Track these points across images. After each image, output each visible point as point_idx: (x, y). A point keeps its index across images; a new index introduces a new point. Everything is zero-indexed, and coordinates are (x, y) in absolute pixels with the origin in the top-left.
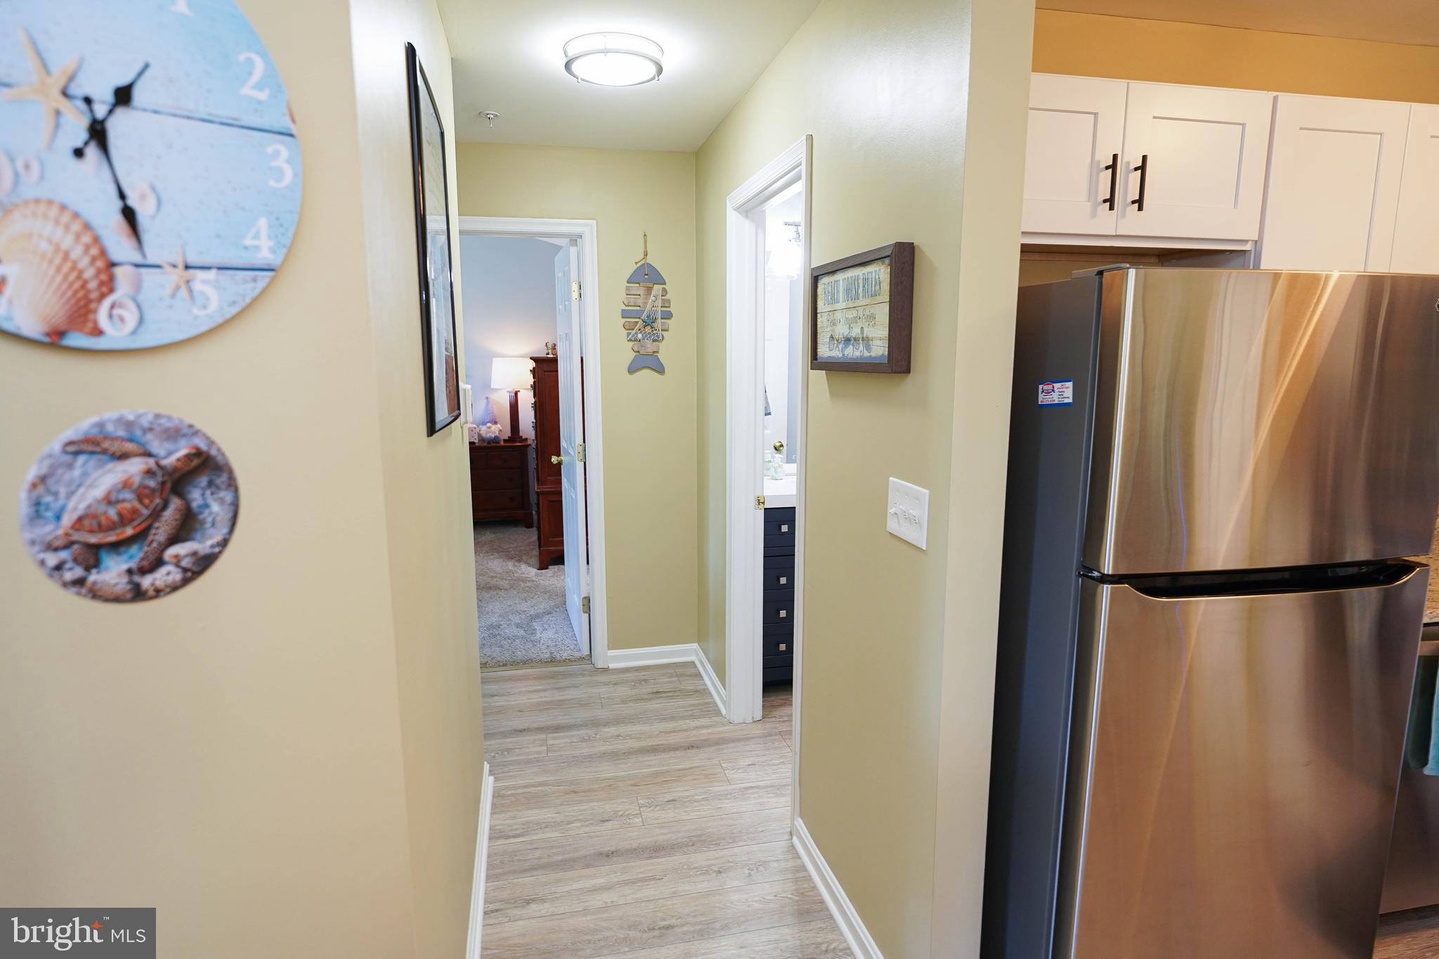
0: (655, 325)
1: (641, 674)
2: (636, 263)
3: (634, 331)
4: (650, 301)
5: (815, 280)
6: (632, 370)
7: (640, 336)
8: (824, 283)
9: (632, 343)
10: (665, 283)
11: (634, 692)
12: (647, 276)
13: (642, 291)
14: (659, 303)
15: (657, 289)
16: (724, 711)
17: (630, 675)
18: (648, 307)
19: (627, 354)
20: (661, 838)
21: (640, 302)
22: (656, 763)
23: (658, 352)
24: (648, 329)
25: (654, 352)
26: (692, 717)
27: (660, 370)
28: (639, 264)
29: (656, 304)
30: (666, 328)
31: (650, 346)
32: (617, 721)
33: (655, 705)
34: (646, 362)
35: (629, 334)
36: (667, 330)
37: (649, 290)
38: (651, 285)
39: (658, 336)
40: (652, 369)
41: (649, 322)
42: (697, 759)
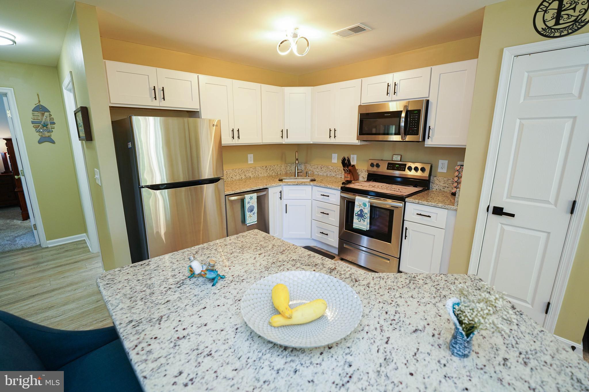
0: (48, 127)
1: (61, 247)
2: (35, 104)
3: (39, 129)
4: (44, 118)
5: (75, 114)
6: (40, 142)
7: (41, 130)
8: (77, 115)
9: (38, 133)
10: (50, 112)
11: (57, 252)
12: (40, 109)
13: (39, 114)
14: (48, 119)
15: (46, 114)
16: (91, 251)
17: (56, 248)
18: (43, 120)
19: (37, 137)
20: (56, 287)
21: (40, 118)
22: (60, 269)
23: (51, 136)
24: (45, 128)
25: (49, 136)
26: (79, 254)
27: (53, 142)
28: (37, 105)
29: (47, 119)
30: (53, 127)
31: (47, 134)
32: (48, 261)
33: (66, 254)
34: (46, 139)
35: (36, 130)
36: (54, 128)
37: (43, 115)
38: (43, 112)
39: (50, 131)
40: (49, 142)
41: (45, 125)
42: (76, 265)
